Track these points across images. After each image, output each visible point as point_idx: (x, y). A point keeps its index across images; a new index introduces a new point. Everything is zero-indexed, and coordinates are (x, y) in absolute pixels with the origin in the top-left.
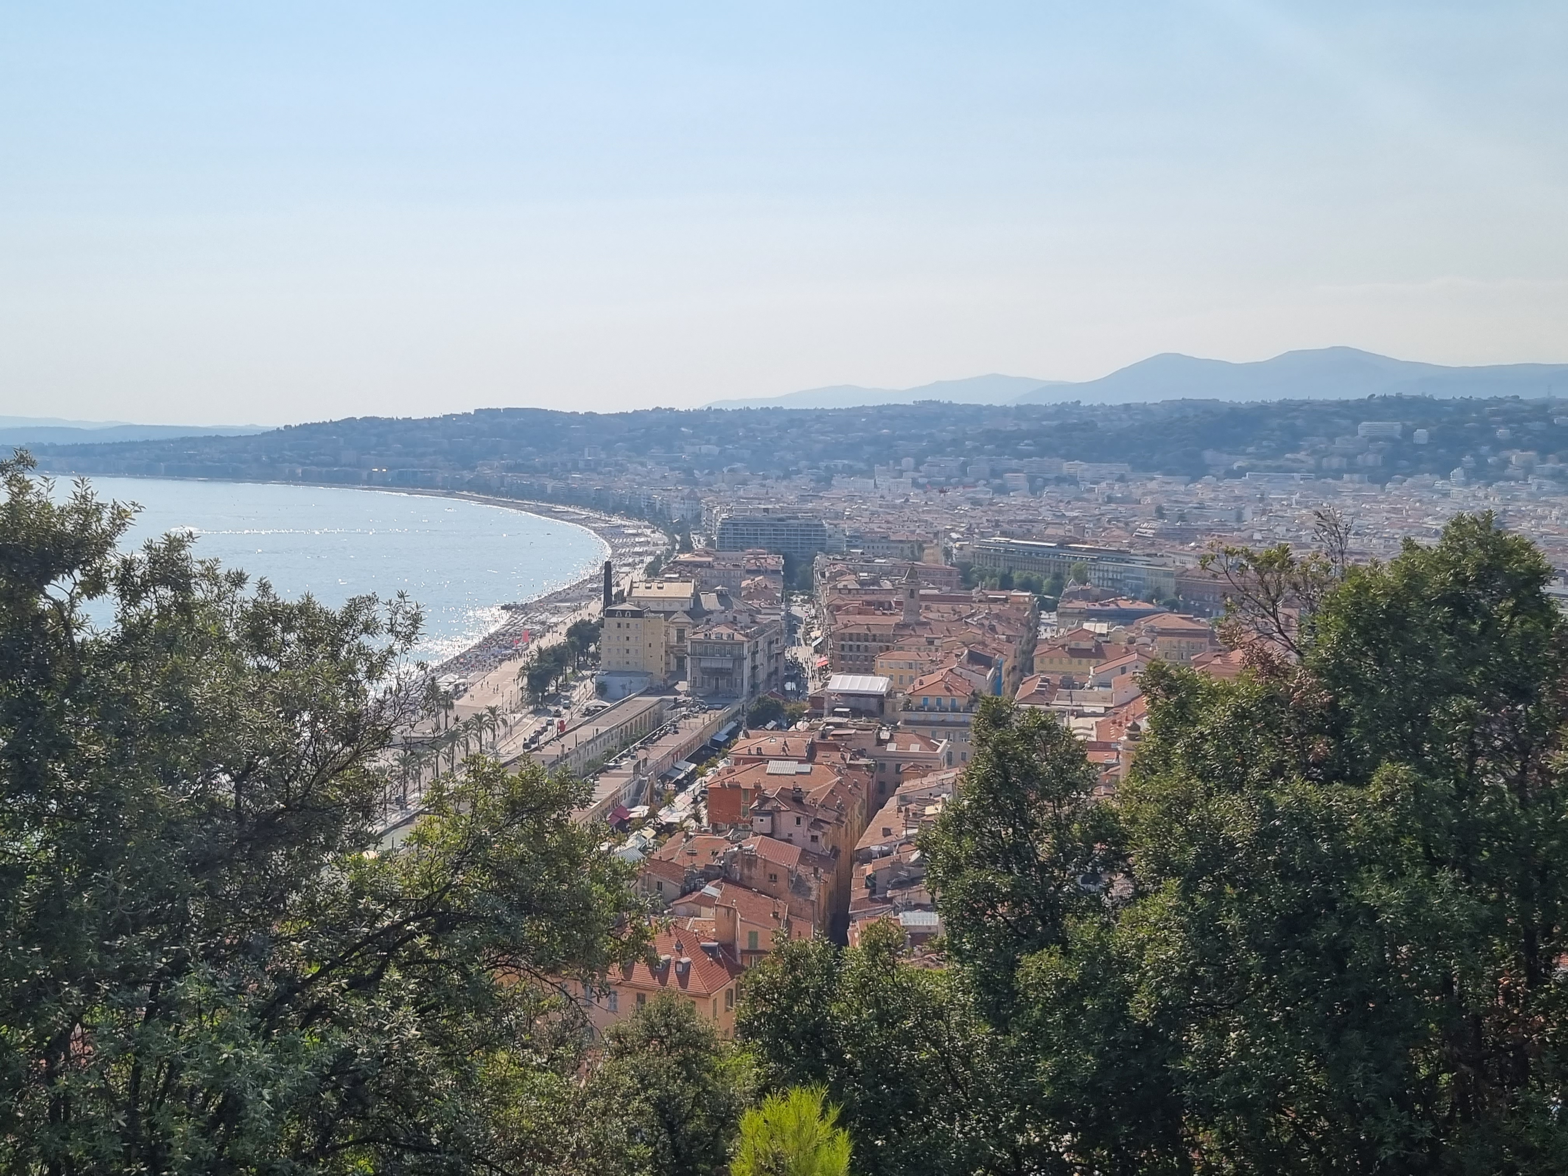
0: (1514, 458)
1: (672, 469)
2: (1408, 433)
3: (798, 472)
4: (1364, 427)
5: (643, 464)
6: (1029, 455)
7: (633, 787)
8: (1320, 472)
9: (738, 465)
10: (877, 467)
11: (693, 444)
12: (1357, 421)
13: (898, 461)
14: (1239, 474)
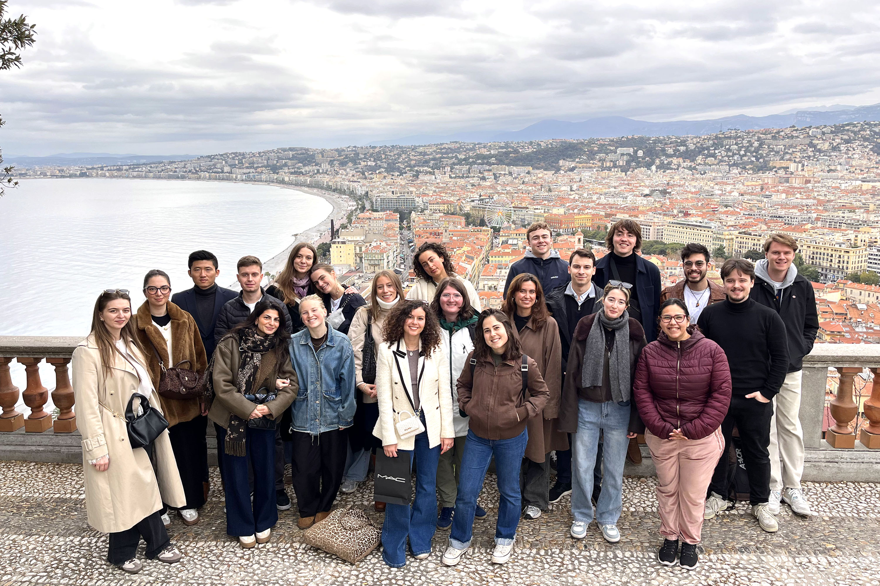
0: (674, 161)
1: (357, 172)
2: (636, 152)
4: (620, 150)
5: (345, 170)
6: (494, 164)
8: (603, 169)
9: (382, 169)
10: (436, 170)
11: (364, 162)
12: (617, 148)
13: (444, 167)
14: (572, 169)
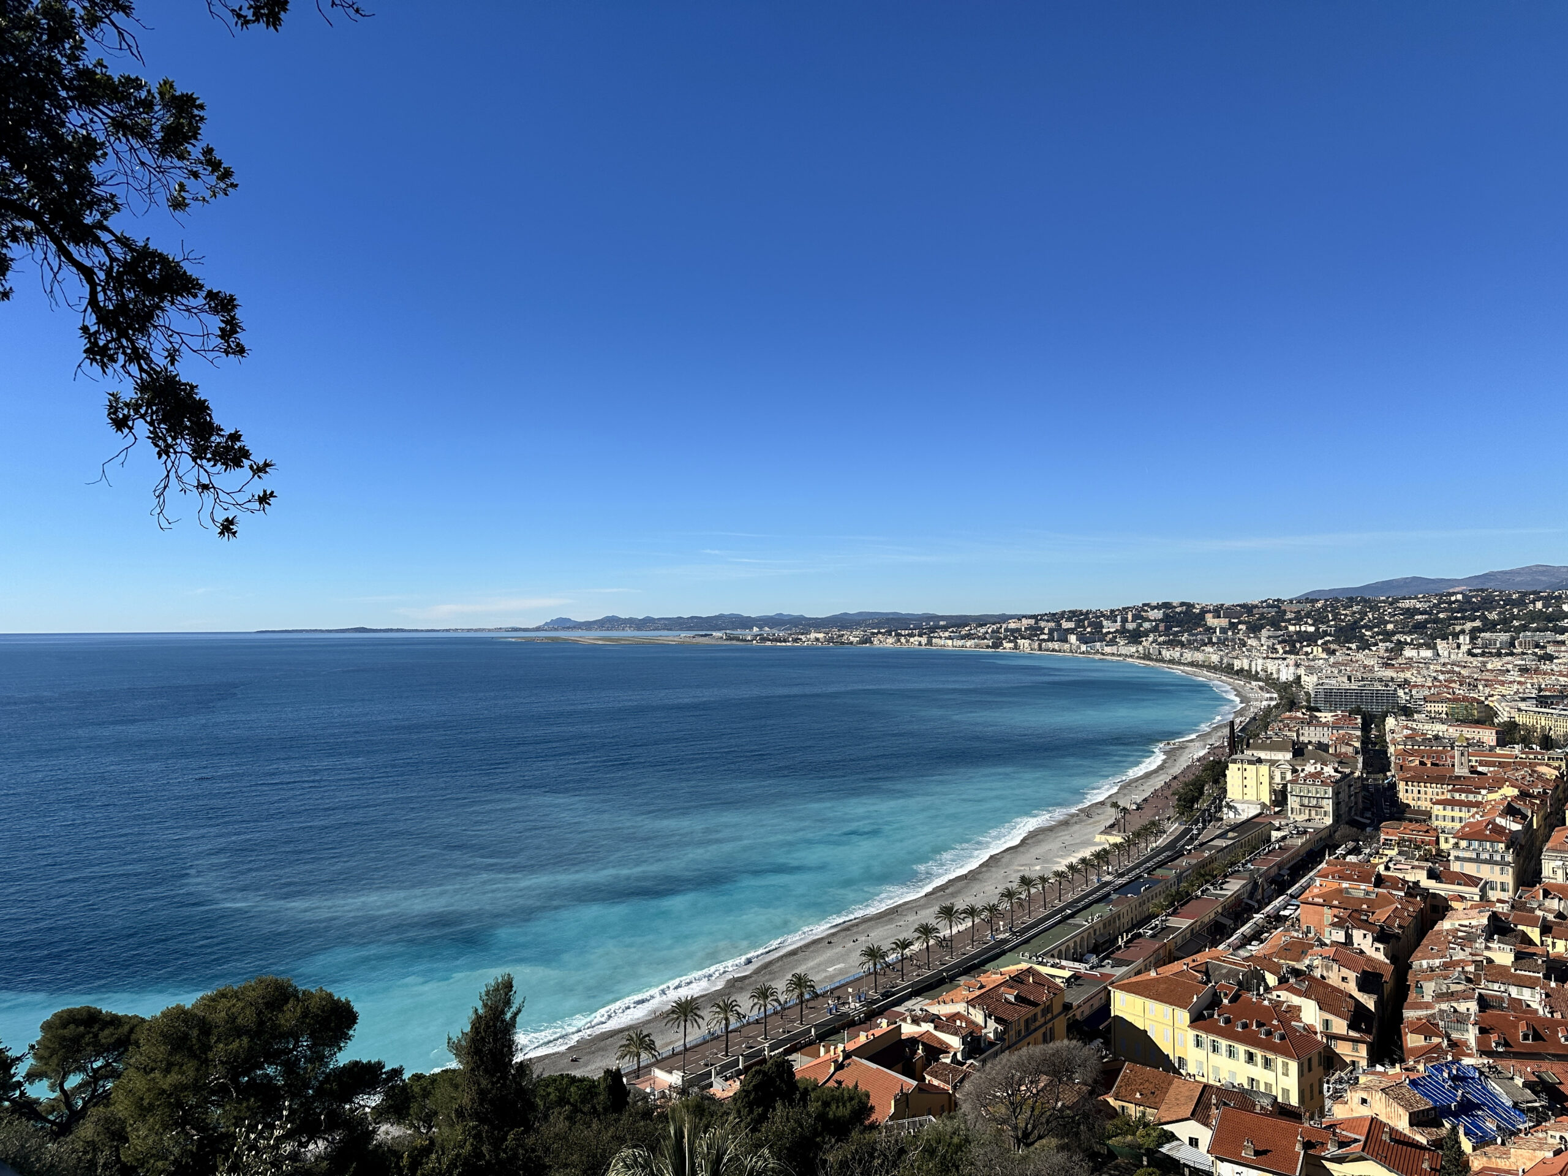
1: (1279, 643)
3: (1376, 644)
5: (1259, 639)
7: (1249, 887)
9: (1328, 638)
10: (1438, 641)
11: (1294, 625)
13: (1456, 636)
